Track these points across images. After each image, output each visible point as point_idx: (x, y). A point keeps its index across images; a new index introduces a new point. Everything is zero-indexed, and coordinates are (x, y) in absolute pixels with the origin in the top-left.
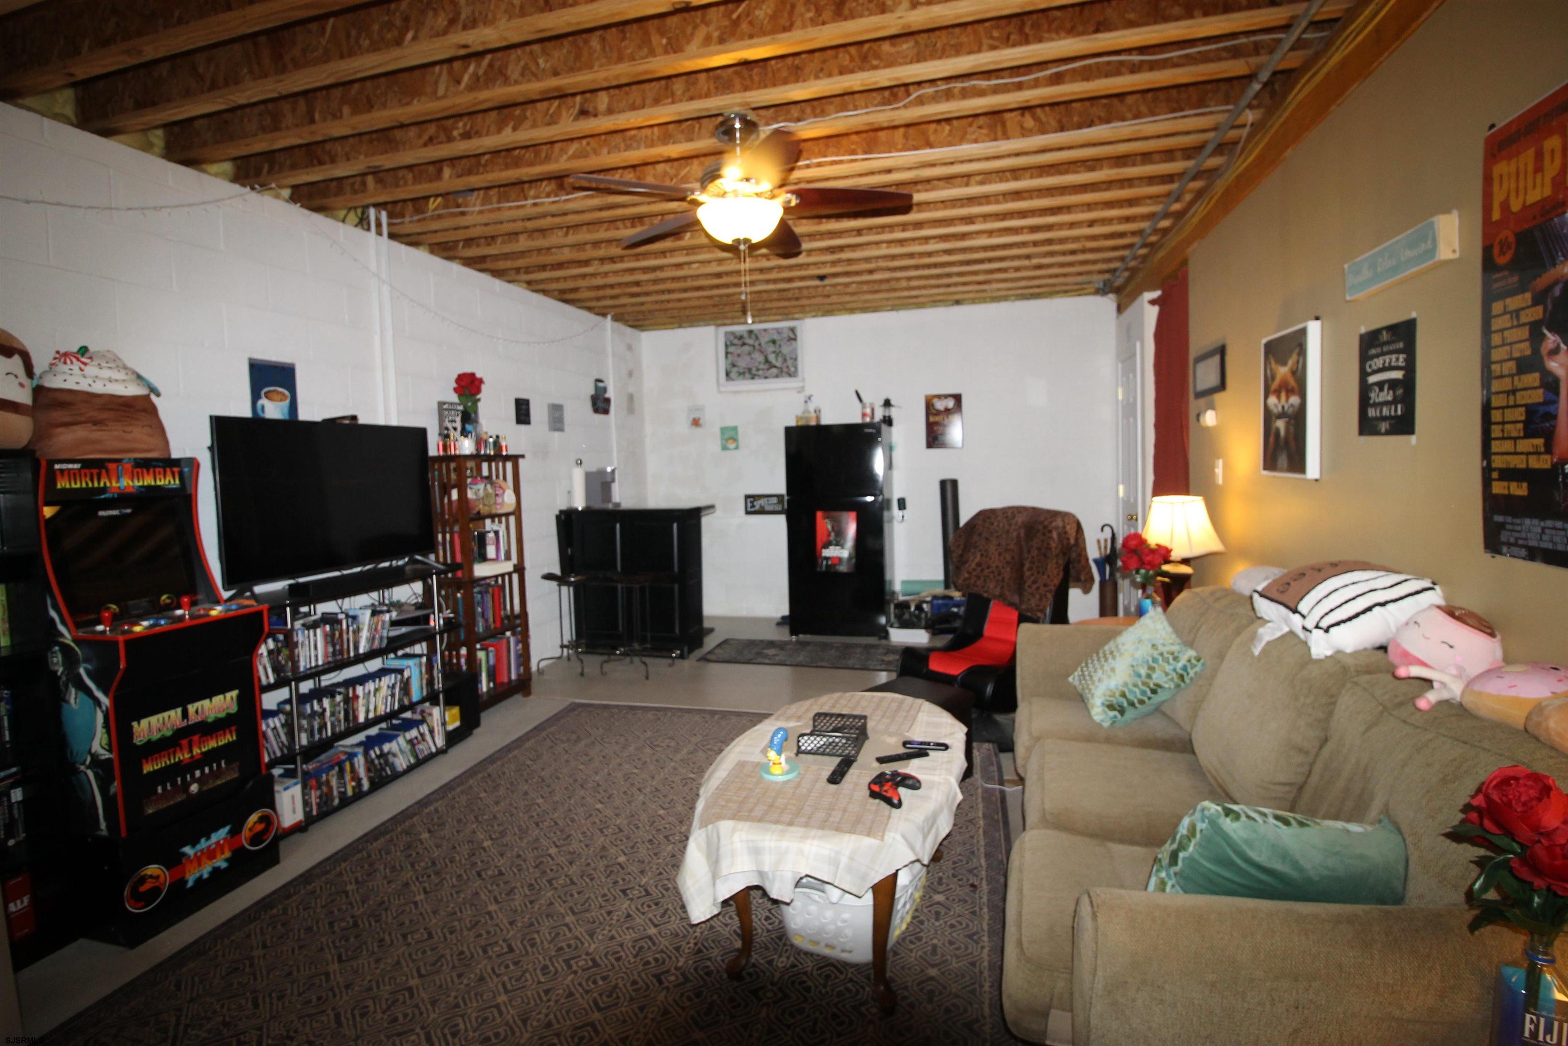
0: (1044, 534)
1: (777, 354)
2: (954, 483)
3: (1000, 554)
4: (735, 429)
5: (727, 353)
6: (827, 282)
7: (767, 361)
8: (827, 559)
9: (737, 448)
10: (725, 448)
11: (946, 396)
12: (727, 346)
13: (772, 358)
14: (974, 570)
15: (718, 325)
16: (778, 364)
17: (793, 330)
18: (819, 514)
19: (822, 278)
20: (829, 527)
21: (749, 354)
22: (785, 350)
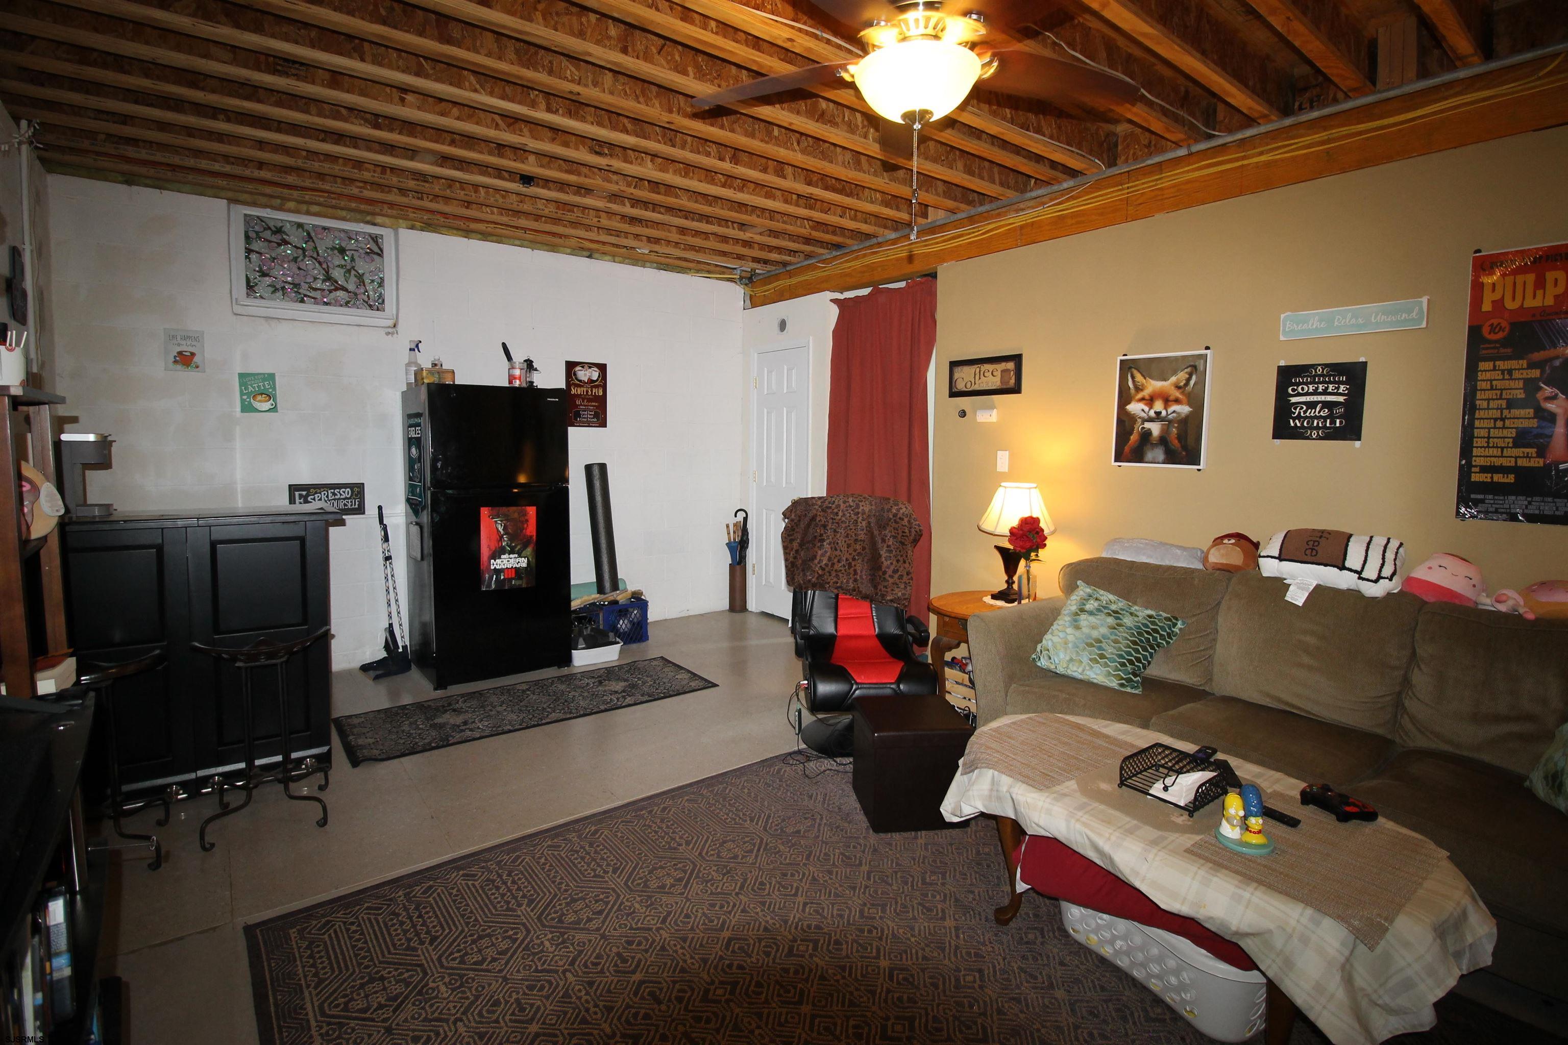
0: (896, 522)
1: (349, 271)
2: (603, 467)
3: (849, 546)
4: (271, 377)
5: (249, 251)
6: (533, 190)
7: (328, 278)
8: (498, 572)
9: (274, 409)
10: (247, 408)
11: (591, 365)
12: (247, 238)
13: (337, 274)
14: (826, 565)
15: (232, 201)
16: (351, 287)
17: (375, 239)
18: (485, 512)
19: (527, 180)
20: (501, 529)
21: (295, 260)
22: (362, 266)
